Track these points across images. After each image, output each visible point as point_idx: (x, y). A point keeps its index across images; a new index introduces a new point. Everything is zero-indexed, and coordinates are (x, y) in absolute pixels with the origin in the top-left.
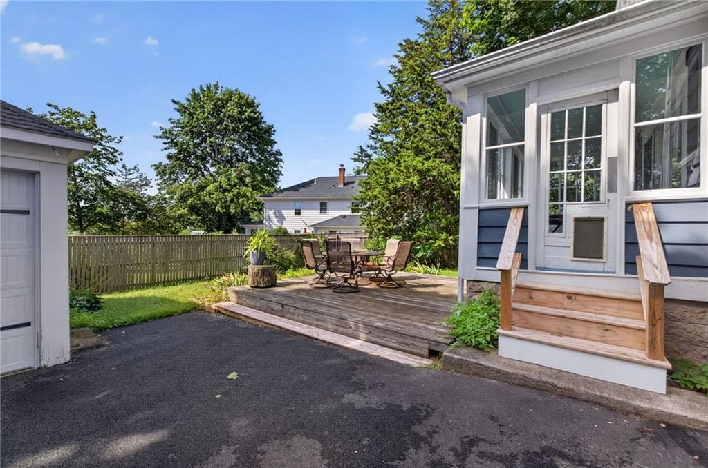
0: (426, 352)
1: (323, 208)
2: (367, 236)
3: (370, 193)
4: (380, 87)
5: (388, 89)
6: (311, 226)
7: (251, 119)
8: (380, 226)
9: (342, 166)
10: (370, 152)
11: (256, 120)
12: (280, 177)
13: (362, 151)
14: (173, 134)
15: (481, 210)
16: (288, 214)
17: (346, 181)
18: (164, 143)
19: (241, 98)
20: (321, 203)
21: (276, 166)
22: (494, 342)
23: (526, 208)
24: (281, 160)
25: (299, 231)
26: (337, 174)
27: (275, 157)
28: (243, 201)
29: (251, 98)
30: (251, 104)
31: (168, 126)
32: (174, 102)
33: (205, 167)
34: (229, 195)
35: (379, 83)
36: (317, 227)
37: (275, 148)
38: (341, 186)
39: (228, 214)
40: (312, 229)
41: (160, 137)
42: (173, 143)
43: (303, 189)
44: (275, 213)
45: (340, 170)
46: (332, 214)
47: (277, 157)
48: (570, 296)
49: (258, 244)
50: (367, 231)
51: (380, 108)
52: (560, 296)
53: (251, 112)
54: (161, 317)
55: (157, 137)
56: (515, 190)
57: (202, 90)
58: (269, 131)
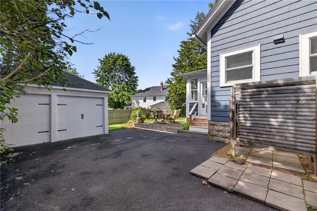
0: (177, 132)
1: (155, 99)
2: (170, 109)
3: (171, 95)
4: (175, 59)
5: (177, 59)
6: (150, 106)
7: (127, 65)
8: (174, 106)
9: (162, 82)
10: (171, 80)
11: (128, 65)
12: (138, 87)
13: (169, 80)
14: (98, 72)
15: (190, 103)
16: (141, 101)
17: (163, 88)
18: (95, 75)
19: (123, 57)
20: (154, 97)
21: (136, 82)
22: (188, 128)
23: (198, 103)
24: (138, 80)
25: (145, 108)
26: (160, 85)
27: (135, 79)
28: (124, 97)
29: (126, 56)
30: (126, 59)
31: (97, 69)
32: (99, 59)
33: (109, 83)
34: (119, 95)
35: (174, 57)
36: (152, 106)
37: (135, 75)
38: (161, 90)
39: (119, 102)
40: (151, 107)
41: (94, 73)
42: (98, 75)
43: (147, 92)
44: (136, 101)
45: (161, 84)
46: (158, 101)
47: (136, 79)
48: (203, 120)
49: (139, 112)
50: (170, 108)
51: (174, 66)
52: (201, 120)
53: (126, 63)
54: (117, 130)
55: (93, 73)
56: (196, 99)
57: (109, 55)
58: (133, 68)
